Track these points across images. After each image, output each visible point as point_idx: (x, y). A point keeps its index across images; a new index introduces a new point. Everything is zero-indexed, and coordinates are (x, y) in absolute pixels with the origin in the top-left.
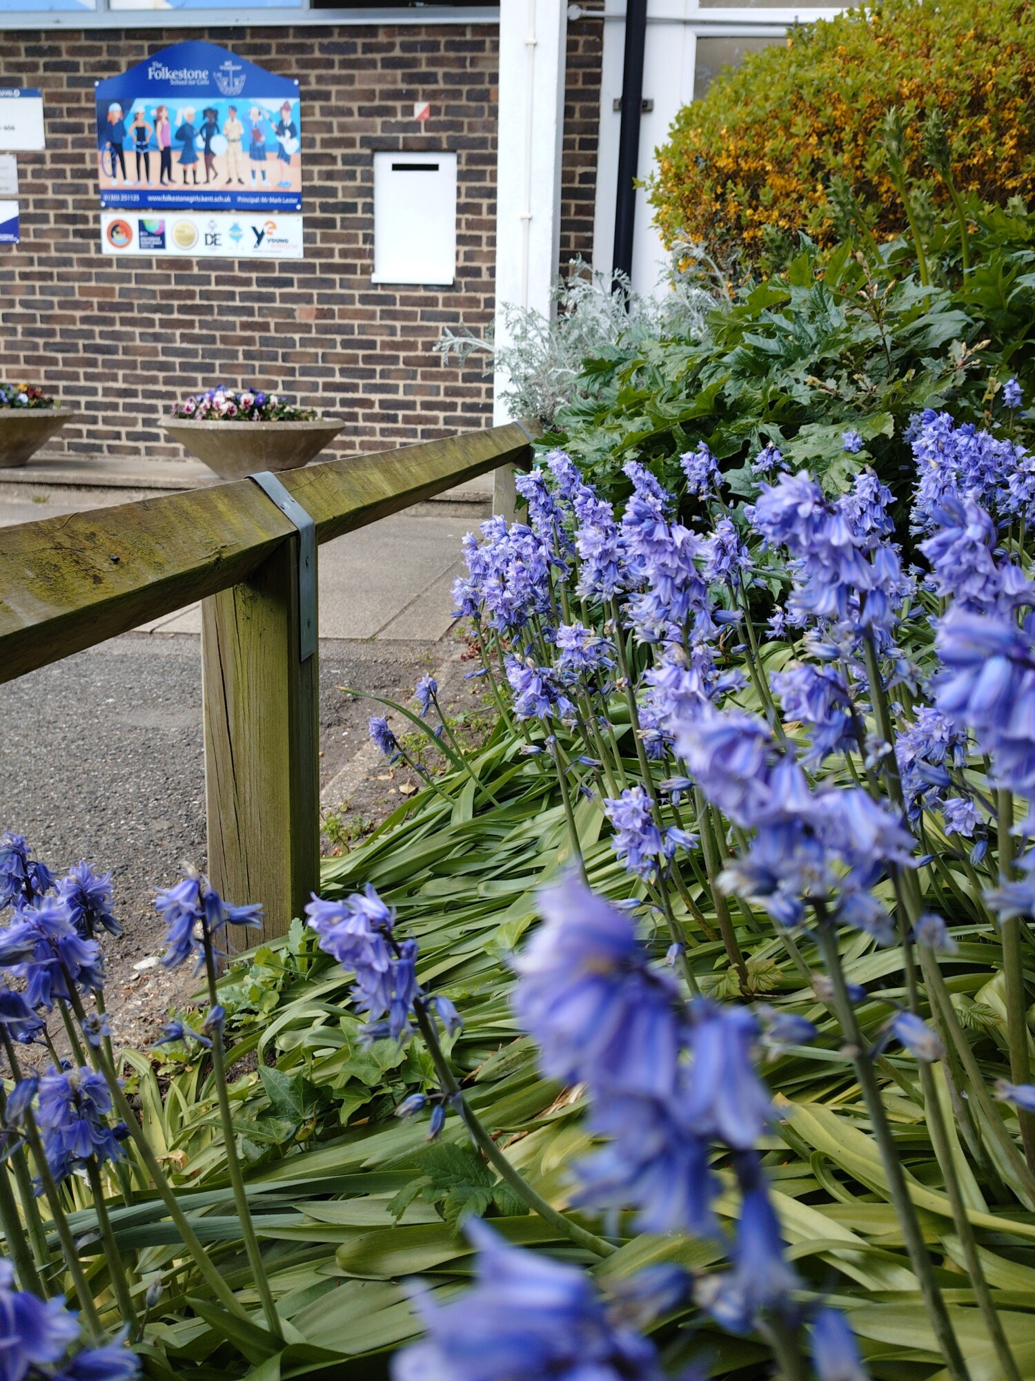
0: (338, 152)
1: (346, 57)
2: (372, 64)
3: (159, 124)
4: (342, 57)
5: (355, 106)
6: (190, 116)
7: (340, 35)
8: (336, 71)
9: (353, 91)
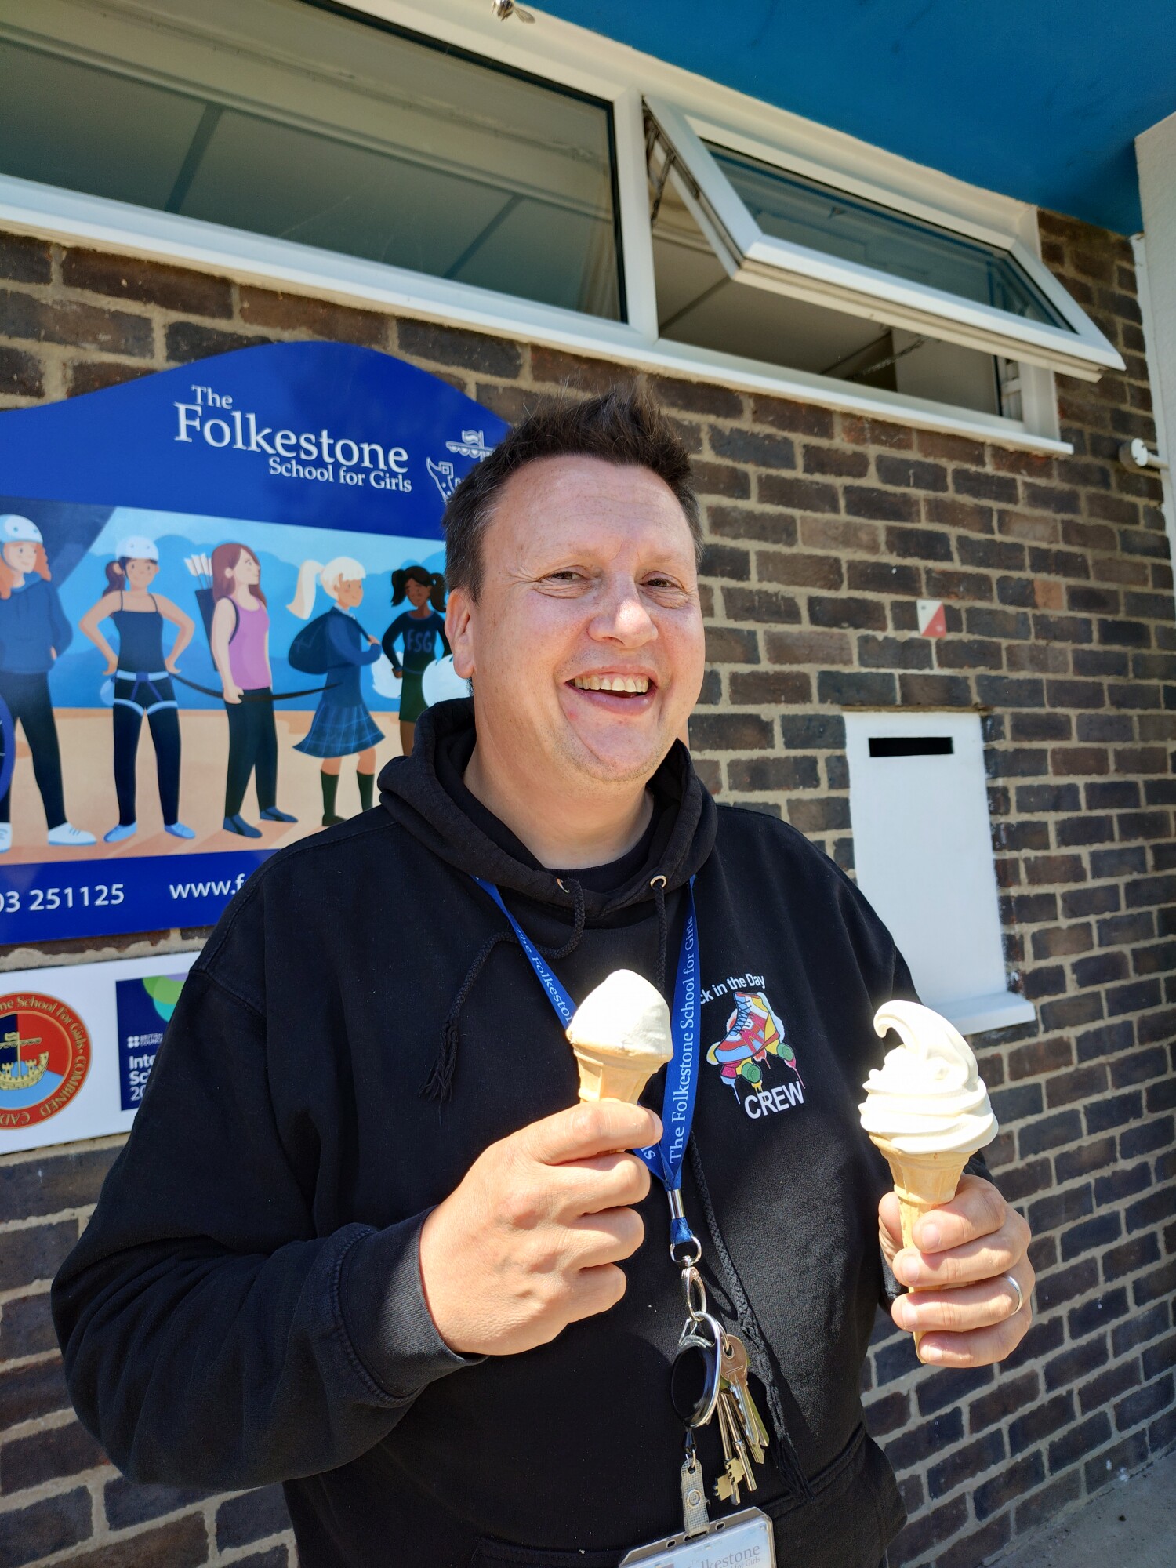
0: (772, 712)
1: (773, 472)
2: (824, 499)
3: (223, 611)
4: (765, 471)
5: (801, 594)
6: (346, 587)
7: (758, 416)
8: (752, 504)
9: (794, 558)
